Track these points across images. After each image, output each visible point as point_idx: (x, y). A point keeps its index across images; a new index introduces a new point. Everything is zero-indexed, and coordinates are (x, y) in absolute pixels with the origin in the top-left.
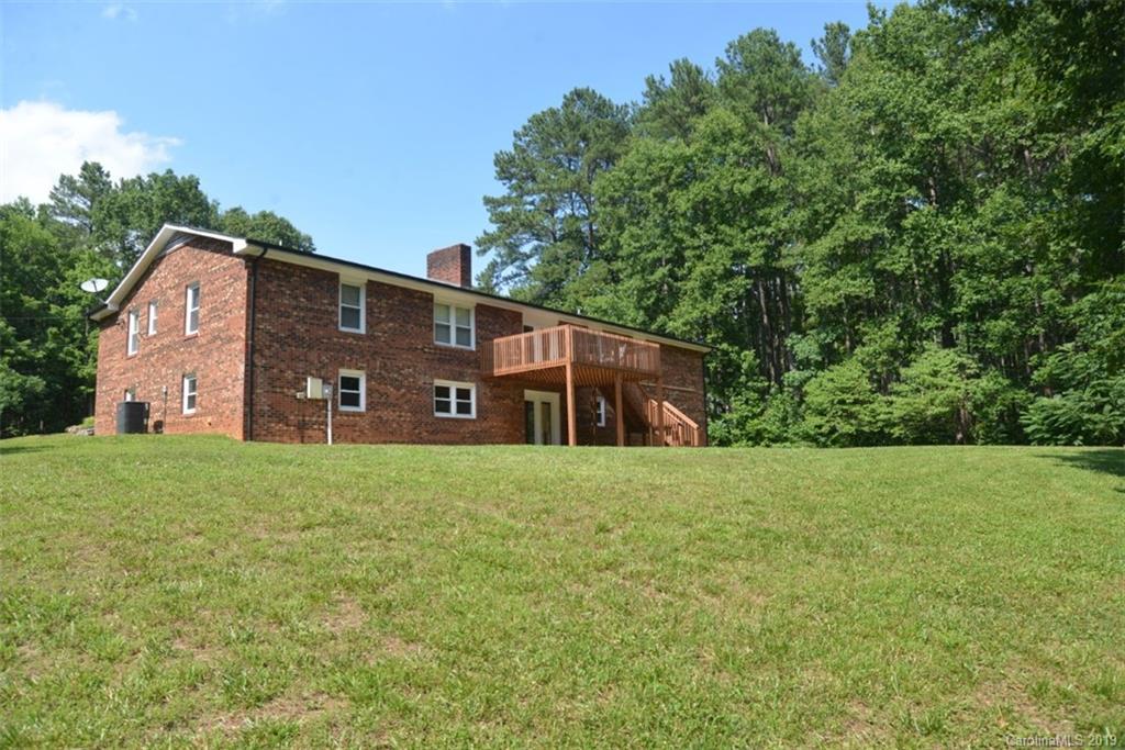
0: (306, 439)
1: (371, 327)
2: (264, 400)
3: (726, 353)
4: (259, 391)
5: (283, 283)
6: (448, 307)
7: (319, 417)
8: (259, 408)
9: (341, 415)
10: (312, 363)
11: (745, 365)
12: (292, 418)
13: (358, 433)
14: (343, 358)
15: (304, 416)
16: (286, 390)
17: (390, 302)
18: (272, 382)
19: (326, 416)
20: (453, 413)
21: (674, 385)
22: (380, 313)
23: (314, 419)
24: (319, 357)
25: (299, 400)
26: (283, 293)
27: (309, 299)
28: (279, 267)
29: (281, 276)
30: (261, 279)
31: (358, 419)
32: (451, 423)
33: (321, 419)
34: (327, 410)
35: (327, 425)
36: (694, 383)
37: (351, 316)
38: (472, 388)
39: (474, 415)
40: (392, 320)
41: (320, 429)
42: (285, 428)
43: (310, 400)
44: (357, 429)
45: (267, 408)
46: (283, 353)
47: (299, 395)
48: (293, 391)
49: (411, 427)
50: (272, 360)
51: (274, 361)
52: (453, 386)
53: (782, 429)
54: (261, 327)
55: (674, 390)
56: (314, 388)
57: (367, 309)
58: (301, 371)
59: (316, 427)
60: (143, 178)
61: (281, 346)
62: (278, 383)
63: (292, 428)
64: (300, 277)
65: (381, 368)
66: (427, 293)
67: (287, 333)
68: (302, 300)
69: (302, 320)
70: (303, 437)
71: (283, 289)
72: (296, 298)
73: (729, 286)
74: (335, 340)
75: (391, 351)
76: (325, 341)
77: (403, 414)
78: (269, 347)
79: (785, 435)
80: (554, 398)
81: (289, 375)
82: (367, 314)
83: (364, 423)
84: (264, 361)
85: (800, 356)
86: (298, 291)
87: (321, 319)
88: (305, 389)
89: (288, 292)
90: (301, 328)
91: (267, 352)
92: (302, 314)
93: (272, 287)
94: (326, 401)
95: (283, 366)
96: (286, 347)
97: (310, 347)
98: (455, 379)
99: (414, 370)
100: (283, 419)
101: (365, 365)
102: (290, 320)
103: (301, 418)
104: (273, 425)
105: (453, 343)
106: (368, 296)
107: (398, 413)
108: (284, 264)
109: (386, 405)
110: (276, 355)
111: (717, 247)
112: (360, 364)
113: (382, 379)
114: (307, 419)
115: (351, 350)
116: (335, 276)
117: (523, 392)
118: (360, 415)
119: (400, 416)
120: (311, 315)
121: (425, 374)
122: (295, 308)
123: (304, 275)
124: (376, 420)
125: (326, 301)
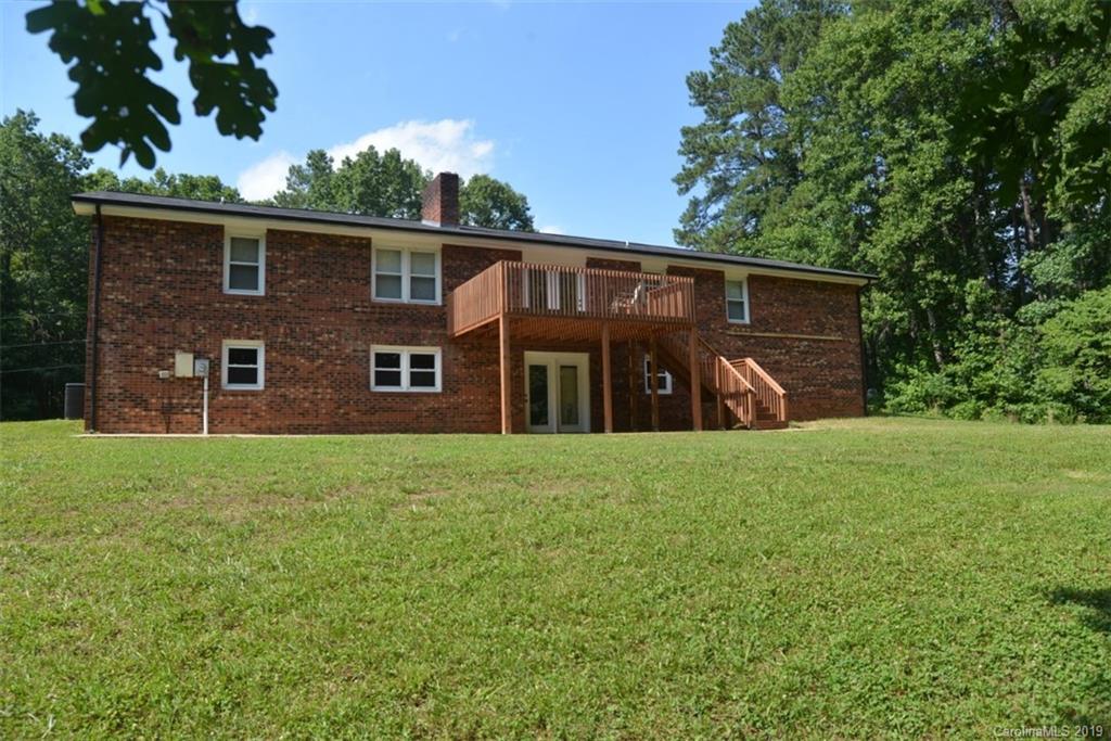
0: (173, 426)
1: (271, 287)
2: (114, 381)
3: (939, 284)
4: (106, 371)
5: (142, 244)
6: (398, 253)
7: (192, 398)
8: (106, 391)
9: (224, 395)
10: (184, 336)
11: (970, 299)
12: (154, 401)
13: (249, 417)
14: (230, 326)
15: (170, 398)
16: (145, 369)
17: (302, 253)
18: (125, 361)
19: (202, 398)
20: (405, 384)
21: (802, 332)
22: (286, 268)
23: (186, 401)
24: (193, 327)
25: (163, 380)
26: (142, 256)
27: (179, 258)
28: (136, 226)
29: (139, 235)
30: (111, 242)
31: (250, 398)
32: (398, 399)
33: (196, 401)
34: (203, 390)
35: (203, 407)
36: (840, 328)
37: (245, 276)
38: (437, 353)
39: (438, 387)
40: (302, 276)
41: (193, 413)
42: (144, 413)
43: (179, 378)
44: (249, 411)
45: (117, 391)
46: (142, 326)
47: (163, 374)
48: (155, 369)
49: (333, 406)
50: (125, 335)
51: (128, 336)
52: (405, 354)
53: (1022, 384)
54: (110, 297)
55: (801, 340)
56: (184, 365)
57: (267, 265)
58: (166, 345)
59: (187, 410)
60: (351, 158)
61: (139, 318)
62: (134, 361)
63: (153, 413)
64: (166, 234)
65: (286, 335)
66: (362, 239)
67: (147, 302)
68: (169, 261)
69: (171, 286)
70: (168, 424)
71: (143, 250)
72: (160, 260)
73: (942, 194)
74: (218, 305)
75: (302, 314)
76: (202, 307)
77: (320, 390)
78: (122, 320)
79: (1026, 392)
80: (582, 360)
81: (150, 350)
82: (267, 270)
83: (260, 404)
84: (114, 337)
85: (1042, 281)
86: (163, 252)
87: (196, 282)
88: (172, 367)
89: (149, 254)
90: (167, 295)
91: (118, 326)
92: (169, 279)
93: (126, 250)
94: (201, 380)
95: (140, 341)
96: (146, 318)
97: (180, 317)
98: (404, 343)
99: (339, 336)
100: (140, 402)
101: (261, 333)
102: (152, 287)
103: (166, 401)
104: (126, 410)
105: (405, 297)
106: (268, 249)
107: (311, 390)
108: (143, 221)
109: (294, 381)
110: (132, 329)
111: (925, 146)
112: (253, 333)
113: (286, 349)
114: (175, 401)
115: (240, 317)
116: (220, 229)
117: (523, 354)
118: (254, 394)
119: (316, 393)
120: (180, 278)
121: (356, 339)
122: (160, 272)
123: (172, 232)
124: (278, 400)
125: (204, 260)
